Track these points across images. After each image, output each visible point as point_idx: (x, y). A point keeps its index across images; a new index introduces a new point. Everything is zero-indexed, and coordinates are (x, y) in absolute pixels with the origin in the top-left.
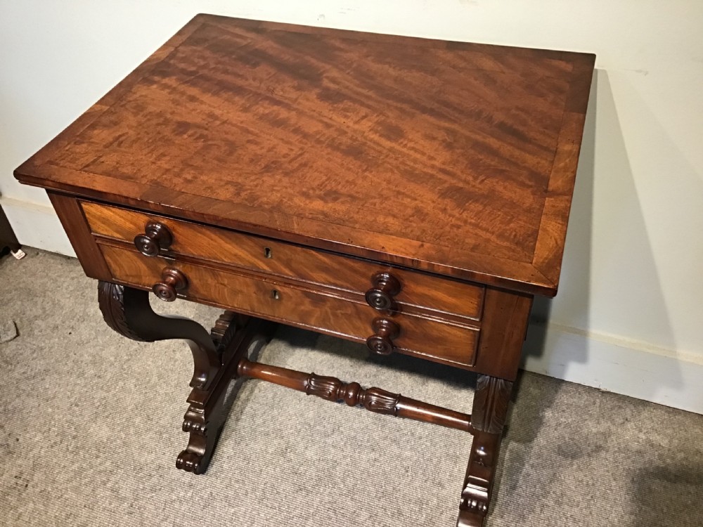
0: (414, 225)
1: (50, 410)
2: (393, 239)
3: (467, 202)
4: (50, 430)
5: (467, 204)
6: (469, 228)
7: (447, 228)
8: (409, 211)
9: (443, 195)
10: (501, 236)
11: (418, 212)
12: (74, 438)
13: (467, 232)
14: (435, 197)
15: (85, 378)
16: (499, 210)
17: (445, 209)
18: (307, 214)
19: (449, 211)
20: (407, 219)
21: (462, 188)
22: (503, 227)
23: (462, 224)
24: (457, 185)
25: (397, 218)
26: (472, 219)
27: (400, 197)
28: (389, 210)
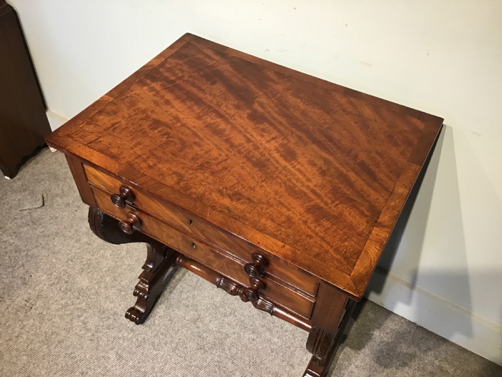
0: (283, 230)
1: (54, 260)
2: (267, 238)
3: (322, 219)
4: (52, 273)
5: (322, 221)
6: (318, 239)
7: (304, 237)
8: (283, 219)
9: (308, 210)
10: (336, 250)
11: (289, 219)
12: (66, 282)
13: (316, 242)
14: (302, 210)
15: (80, 243)
16: (341, 230)
17: (306, 222)
18: (218, 207)
19: (309, 224)
20: (280, 225)
21: (322, 208)
22: (340, 243)
23: (314, 236)
24: (319, 204)
25: (274, 222)
26: (322, 232)
27: (280, 206)
28: (270, 215)
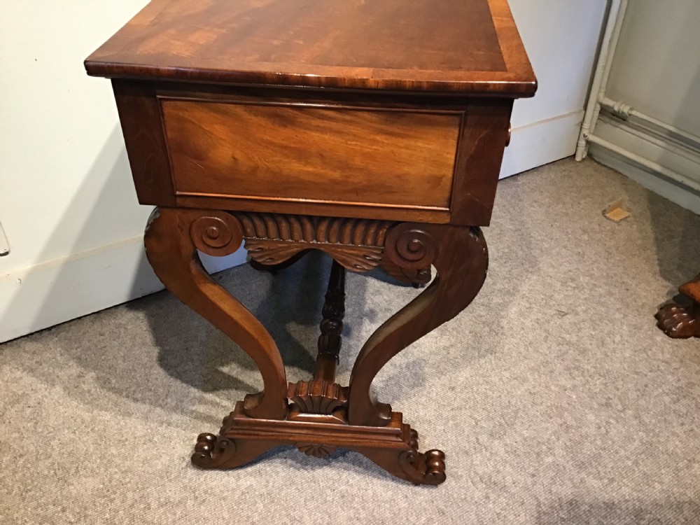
12: (64, 510)
15: (6, 468)
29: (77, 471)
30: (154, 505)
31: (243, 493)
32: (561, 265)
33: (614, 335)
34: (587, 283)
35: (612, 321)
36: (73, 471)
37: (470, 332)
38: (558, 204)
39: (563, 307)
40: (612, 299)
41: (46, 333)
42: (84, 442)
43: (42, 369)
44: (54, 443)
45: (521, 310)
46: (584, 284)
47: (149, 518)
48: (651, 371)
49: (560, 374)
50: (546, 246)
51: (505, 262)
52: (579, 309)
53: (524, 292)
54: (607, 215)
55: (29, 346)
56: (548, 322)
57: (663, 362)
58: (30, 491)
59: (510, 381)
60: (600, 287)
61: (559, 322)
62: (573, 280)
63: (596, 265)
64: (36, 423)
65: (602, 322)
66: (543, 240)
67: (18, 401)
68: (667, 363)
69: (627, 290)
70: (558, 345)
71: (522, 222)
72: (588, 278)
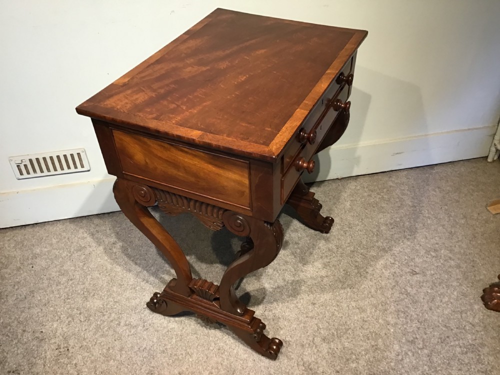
12: (80, 314)
15: (63, 284)
29: (94, 295)
30: (122, 324)
31: (168, 331)
32: (433, 238)
33: (444, 296)
34: (445, 255)
35: (448, 287)
36: (92, 295)
37: (344, 270)
38: (455, 192)
39: (417, 268)
40: (458, 270)
41: (107, 215)
42: (103, 281)
43: (98, 235)
44: (89, 277)
45: (386, 264)
46: (442, 256)
47: (117, 330)
48: (457, 328)
49: (391, 313)
50: (429, 222)
51: (392, 228)
52: (428, 273)
53: (395, 252)
54: (488, 208)
55: (97, 221)
56: (401, 276)
57: (471, 324)
58: (69, 299)
59: (354, 309)
60: (453, 260)
61: (409, 278)
62: (435, 250)
63: (460, 243)
64: (84, 264)
65: (440, 286)
66: (429, 218)
67: (80, 250)
68: (473, 325)
69: (473, 266)
70: (400, 293)
71: (420, 201)
72: (448, 252)
